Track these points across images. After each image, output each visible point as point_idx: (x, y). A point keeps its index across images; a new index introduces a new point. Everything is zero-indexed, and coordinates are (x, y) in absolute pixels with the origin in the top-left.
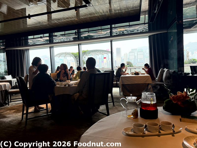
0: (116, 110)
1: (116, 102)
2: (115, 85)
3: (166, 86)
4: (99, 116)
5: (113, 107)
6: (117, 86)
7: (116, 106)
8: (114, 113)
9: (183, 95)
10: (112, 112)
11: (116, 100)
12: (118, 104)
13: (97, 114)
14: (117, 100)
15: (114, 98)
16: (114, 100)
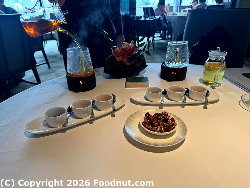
0: (53, 74)
1: (52, 62)
2: (49, 37)
3: (106, 34)
4: (26, 87)
5: (49, 70)
6: (52, 38)
7: (53, 69)
8: (50, 79)
9: (130, 47)
10: (46, 79)
11: (52, 60)
12: (56, 64)
13: (22, 84)
14: (55, 60)
15: (50, 56)
16: (50, 60)
